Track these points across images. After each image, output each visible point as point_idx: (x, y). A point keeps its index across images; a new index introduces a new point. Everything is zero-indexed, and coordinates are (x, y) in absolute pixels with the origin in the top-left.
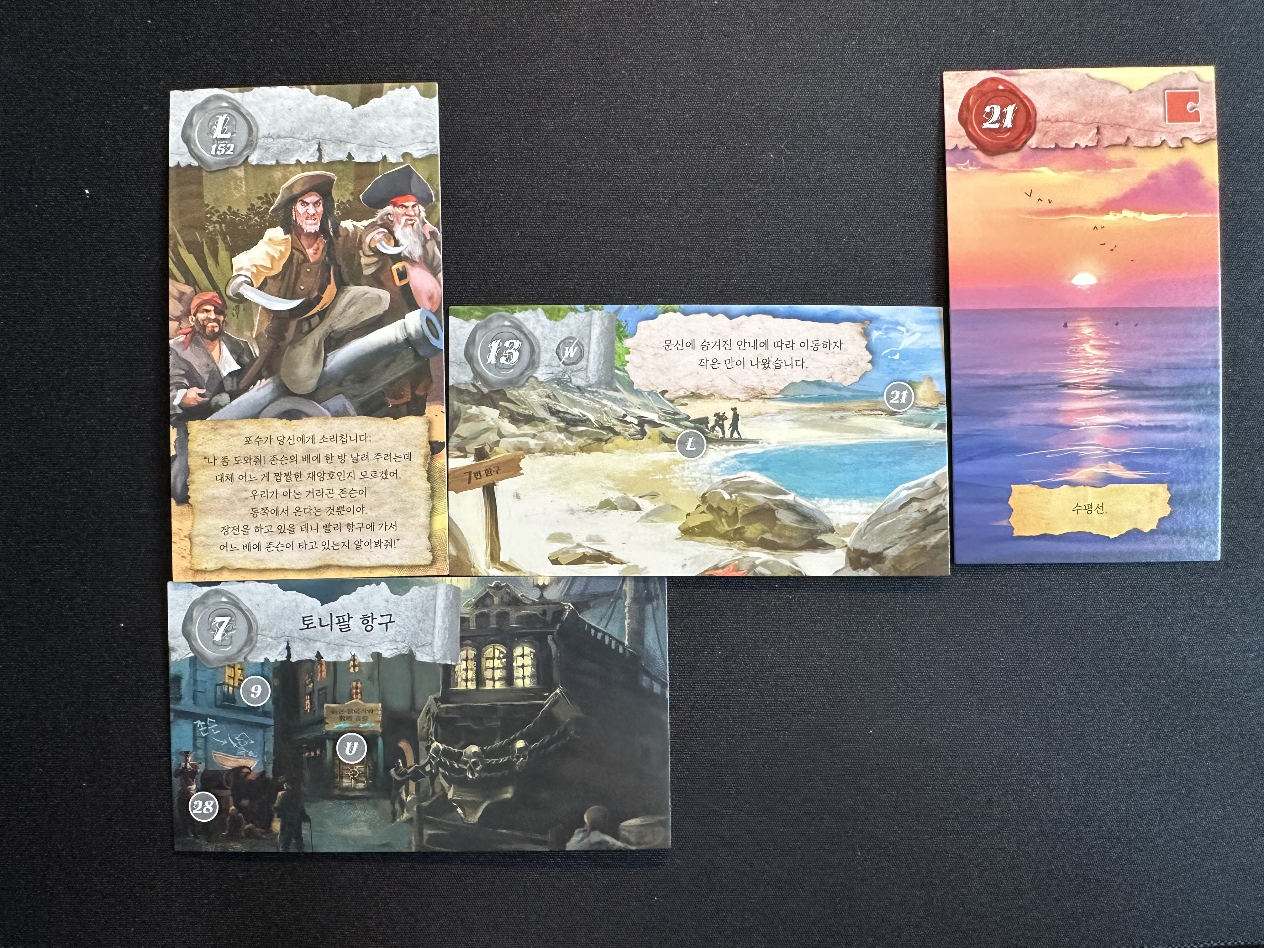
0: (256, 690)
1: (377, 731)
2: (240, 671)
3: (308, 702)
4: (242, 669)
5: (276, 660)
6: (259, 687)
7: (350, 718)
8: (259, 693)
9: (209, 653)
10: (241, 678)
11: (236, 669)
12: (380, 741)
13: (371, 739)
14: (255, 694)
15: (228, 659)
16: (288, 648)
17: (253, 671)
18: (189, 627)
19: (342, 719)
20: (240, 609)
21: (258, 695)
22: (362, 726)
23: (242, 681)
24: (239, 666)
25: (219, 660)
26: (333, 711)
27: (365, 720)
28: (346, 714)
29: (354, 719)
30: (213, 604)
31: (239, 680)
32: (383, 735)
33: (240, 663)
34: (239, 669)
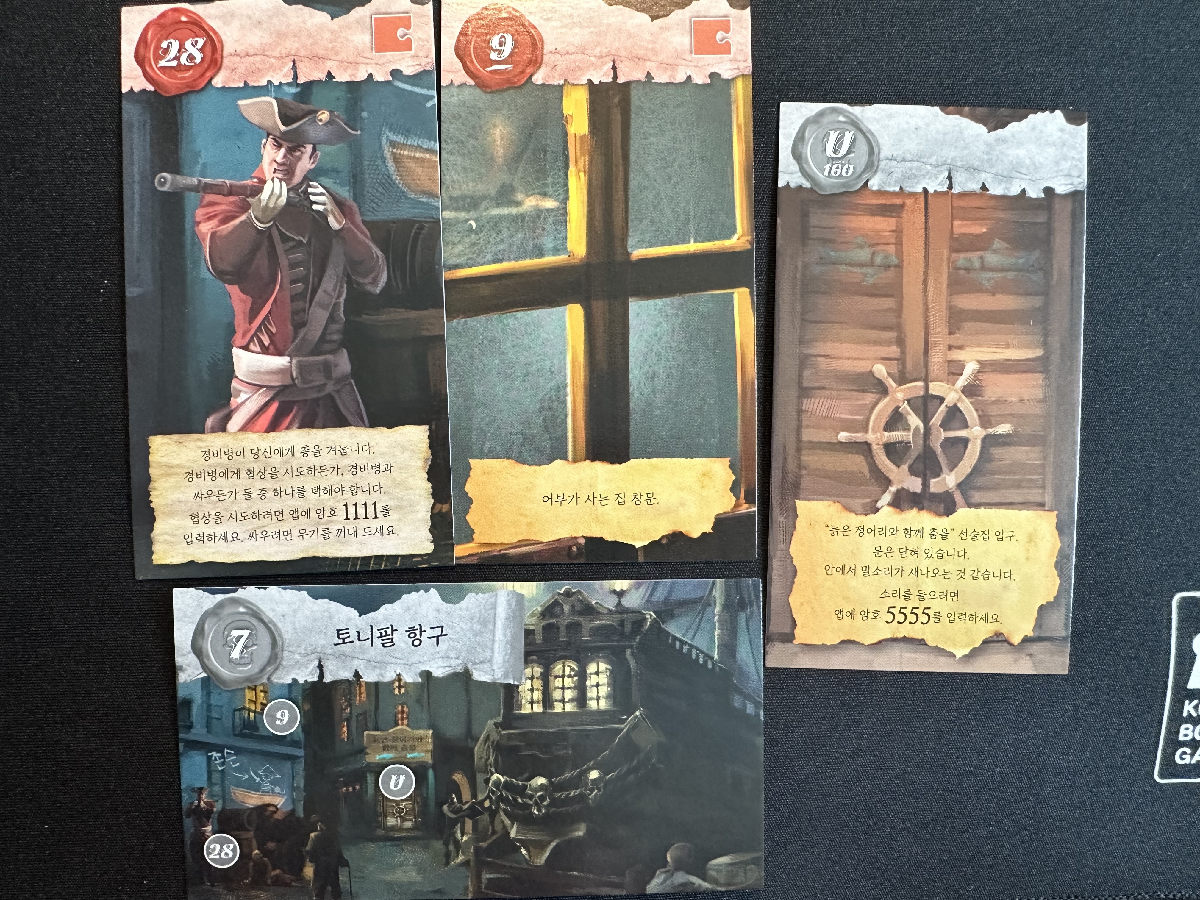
0: (282, 716)
1: (426, 763)
2: (262, 694)
3: (345, 729)
4: (265, 692)
5: (306, 681)
6: (286, 712)
7: (395, 748)
8: (286, 719)
9: (225, 672)
10: (265, 702)
11: (258, 691)
12: (431, 773)
13: (419, 771)
14: (282, 720)
15: (248, 679)
16: (320, 667)
17: (279, 693)
18: (200, 642)
19: (385, 749)
20: (261, 620)
21: (285, 722)
22: (409, 756)
23: (266, 705)
24: (261, 688)
25: (236, 681)
26: (375, 740)
27: (413, 749)
28: (390, 743)
29: (400, 749)
30: (229, 615)
31: (262, 704)
32: (434, 767)
33: (263, 684)
34: (261, 691)
